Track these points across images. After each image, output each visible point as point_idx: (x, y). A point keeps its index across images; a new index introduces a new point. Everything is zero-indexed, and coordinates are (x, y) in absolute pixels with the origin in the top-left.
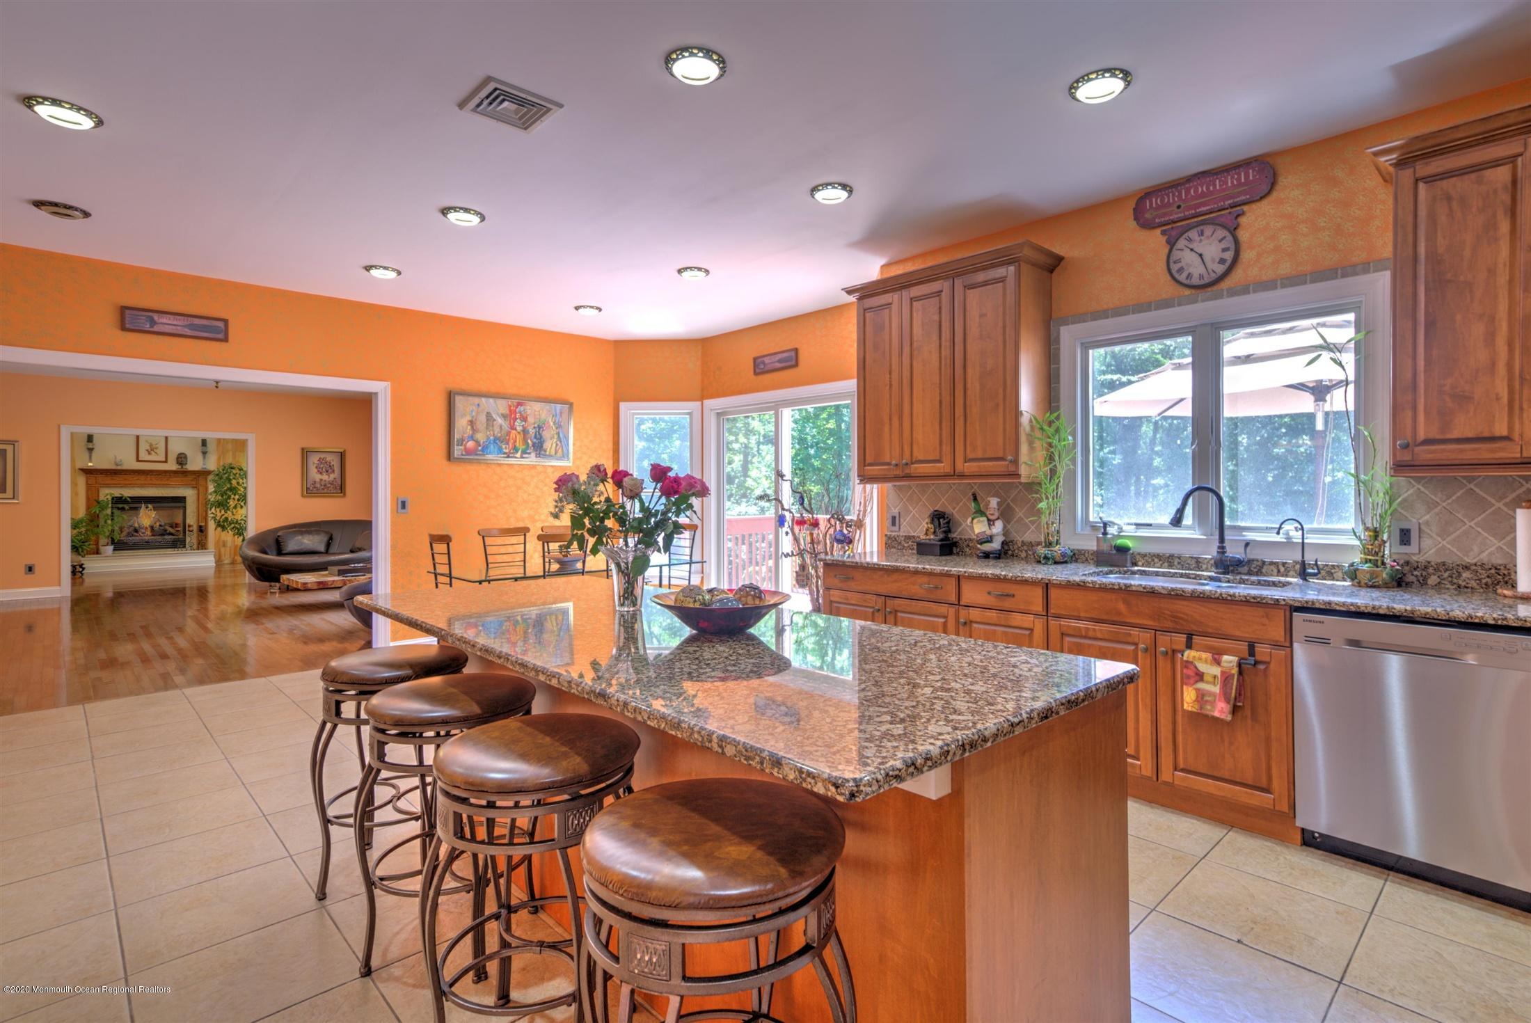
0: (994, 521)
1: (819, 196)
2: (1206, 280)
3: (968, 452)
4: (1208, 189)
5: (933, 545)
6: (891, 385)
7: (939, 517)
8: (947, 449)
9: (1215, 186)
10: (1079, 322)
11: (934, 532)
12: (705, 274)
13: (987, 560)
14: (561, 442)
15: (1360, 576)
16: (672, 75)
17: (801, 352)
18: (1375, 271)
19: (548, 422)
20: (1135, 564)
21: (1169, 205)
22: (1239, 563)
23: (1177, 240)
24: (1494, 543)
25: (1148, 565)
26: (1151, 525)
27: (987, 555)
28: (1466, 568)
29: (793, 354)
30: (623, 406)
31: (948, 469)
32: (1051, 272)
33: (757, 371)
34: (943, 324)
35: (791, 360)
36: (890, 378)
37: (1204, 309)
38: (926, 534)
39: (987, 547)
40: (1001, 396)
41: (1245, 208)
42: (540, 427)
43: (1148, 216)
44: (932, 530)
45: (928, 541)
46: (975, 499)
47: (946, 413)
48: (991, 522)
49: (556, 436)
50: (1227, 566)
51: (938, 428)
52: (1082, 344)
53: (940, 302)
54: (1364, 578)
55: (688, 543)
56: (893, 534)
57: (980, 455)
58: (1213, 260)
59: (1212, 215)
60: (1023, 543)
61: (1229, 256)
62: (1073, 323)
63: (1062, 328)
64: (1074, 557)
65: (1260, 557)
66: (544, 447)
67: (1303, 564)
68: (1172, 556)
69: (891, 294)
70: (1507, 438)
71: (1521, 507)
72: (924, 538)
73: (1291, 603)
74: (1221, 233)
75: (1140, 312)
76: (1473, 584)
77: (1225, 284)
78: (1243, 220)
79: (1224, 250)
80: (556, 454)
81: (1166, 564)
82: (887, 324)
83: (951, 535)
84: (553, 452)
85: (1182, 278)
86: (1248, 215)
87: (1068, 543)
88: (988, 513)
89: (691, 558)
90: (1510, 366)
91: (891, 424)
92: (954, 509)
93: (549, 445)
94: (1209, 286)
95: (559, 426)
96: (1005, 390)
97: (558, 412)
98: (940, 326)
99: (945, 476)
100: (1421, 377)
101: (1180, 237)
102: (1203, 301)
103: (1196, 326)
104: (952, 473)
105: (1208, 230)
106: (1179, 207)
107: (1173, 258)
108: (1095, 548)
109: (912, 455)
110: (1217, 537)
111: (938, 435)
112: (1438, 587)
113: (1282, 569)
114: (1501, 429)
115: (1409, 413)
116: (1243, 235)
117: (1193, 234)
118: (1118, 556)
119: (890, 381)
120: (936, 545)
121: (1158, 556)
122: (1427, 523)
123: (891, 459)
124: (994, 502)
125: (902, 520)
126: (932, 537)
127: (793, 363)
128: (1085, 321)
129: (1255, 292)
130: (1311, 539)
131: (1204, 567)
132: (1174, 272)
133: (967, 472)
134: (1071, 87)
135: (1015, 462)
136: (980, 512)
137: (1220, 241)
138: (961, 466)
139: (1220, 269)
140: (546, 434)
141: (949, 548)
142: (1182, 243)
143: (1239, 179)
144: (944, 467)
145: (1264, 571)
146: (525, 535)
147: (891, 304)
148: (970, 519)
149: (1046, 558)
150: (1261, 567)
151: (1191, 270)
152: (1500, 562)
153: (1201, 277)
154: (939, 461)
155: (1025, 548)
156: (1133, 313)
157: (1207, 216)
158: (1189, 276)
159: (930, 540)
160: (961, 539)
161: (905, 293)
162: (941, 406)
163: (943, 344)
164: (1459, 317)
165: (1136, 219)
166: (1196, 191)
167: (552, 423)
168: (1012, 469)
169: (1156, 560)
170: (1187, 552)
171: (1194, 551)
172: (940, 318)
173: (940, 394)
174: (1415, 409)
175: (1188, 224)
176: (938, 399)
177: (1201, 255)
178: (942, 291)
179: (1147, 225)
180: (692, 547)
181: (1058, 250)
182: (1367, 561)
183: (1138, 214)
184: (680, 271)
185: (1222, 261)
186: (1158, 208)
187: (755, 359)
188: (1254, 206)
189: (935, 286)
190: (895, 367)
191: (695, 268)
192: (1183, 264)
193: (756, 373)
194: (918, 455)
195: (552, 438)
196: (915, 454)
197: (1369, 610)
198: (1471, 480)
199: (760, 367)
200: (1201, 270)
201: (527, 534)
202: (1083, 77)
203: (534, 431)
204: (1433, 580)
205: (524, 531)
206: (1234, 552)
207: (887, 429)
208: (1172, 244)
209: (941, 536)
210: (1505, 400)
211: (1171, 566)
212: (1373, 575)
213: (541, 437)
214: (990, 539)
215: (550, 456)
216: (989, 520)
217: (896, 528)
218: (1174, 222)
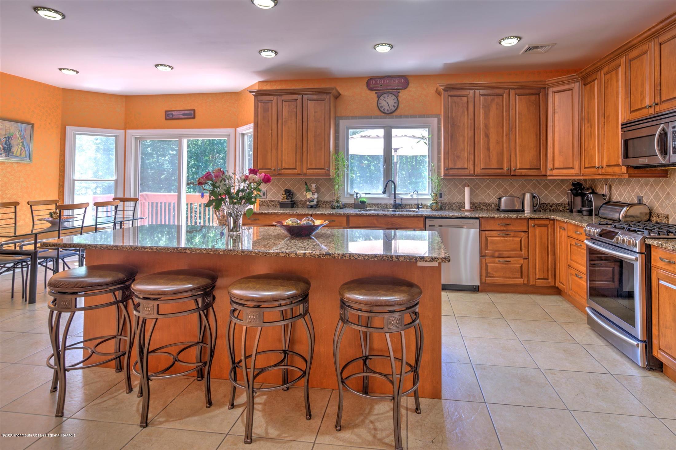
0: (314, 193)
1: (263, 54)
2: (389, 112)
3: (308, 166)
4: (390, 82)
5: (287, 203)
6: (272, 136)
7: (289, 193)
8: (299, 164)
9: (392, 81)
10: (347, 119)
11: (286, 199)
12: (171, 69)
13: (312, 209)
14: (24, 148)
15: (433, 207)
16: (253, 3)
17: (196, 112)
18: (434, 118)
19: (16, 135)
20: (366, 208)
21: (378, 84)
22: (400, 205)
23: (380, 96)
24: (459, 197)
25: (371, 207)
26: (370, 194)
27: (311, 207)
28: (454, 204)
29: (192, 112)
30: (68, 128)
31: (299, 172)
32: (336, 99)
33: (167, 118)
34: (298, 113)
35: (191, 115)
36: (272, 132)
37: (389, 121)
38: (283, 199)
39: (312, 204)
40: (323, 145)
41: (400, 90)
42: (9, 138)
43: (371, 86)
44: (286, 197)
45: (284, 202)
46: (306, 184)
47: (299, 150)
48: (313, 194)
49: (21, 144)
50: (396, 206)
51: (295, 155)
52: (347, 127)
53: (296, 104)
54: (434, 208)
55: (132, 208)
56: (264, 200)
57: (314, 167)
58: (391, 105)
59: (391, 91)
60: (324, 202)
61: (396, 105)
62: (344, 119)
63: (340, 120)
64: (345, 206)
65: (405, 203)
66: (12, 150)
67: (418, 205)
68: (378, 204)
69: (273, 97)
70: (467, 168)
71: (466, 187)
72: (282, 200)
73: (426, 216)
74: (394, 97)
75: (368, 119)
76: (455, 208)
77: (395, 114)
78: (400, 94)
79: (395, 103)
80: (20, 155)
81: (377, 207)
82: (270, 108)
83: (293, 199)
84: (18, 154)
85: (382, 109)
86: (401, 93)
87: (343, 201)
88: (312, 190)
89: (133, 217)
90: (467, 149)
91: (271, 152)
92: (294, 188)
93: (16, 149)
94: (389, 114)
95: (23, 138)
96: (325, 142)
97: (23, 129)
98: (296, 114)
99: (299, 175)
100: (450, 150)
101: (381, 95)
102: (388, 118)
103: (385, 126)
104: (301, 174)
105: (390, 95)
106: (381, 85)
107: (379, 102)
108: (354, 202)
109: (282, 166)
110: (393, 197)
111: (295, 159)
112: (448, 209)
113: (411, 207)
114: (466, 166)
115: (447, 160)
116: (400, 99)
117: (385, 95)
118: (361, 205)
119: (272, 134)
120: (289, 203)
121: (374, 204)
122: (445, 191)
123: (271, 167)
124: (314, 186)
125: (268, 193)
126: (286, 200)
127: (192, 116)
128: (349, 119)
129: (403, 118)
130: (420, 197)
131: (389, 207)
132: (379, 107)
133: (308, 173)
134: (375, 46)
135: (329, 170)
136: (308, 190)
137: (394, 100)
138: (305, 171)
139: (394, 109)
140: (13, 142)
141: (293, 205)
142: (382, 98)
143: (399, 81)
144: (298, 171)
145: (406, 208)
146: (15, 207)
147: (273, 101)
148: (305, 192)
149: (338, 207)
150: (405, 206)
151: (385, 107)
152: (460, 202)
153: (388, 110)
154: (295, 169)
155: (325, 203)
156: (366, 119)
157: (389, 91)
158: (384, 109)
159: (285, 201)
160: (297, 201)
161: (280, 97)
162: (296, 146)
163: (298, 121)
164: (457, 135)
165: (367, 86)
166: (386, 81)
167: (18, 136)
168: (327, 173)
169: (373, 206)
170: (383, 202)
171: (386, 202)
172: (296, 110)
173: (296, 141)
174: (448, 159)
175: (384, 92)
176: (295, 143)
177: (388, 103)
178: (297, 99)
179: (371, 89)
180: (134, 211)
181: (341, 92)
182: (434, 203)
183: (368, 85)
184: (156, 66)
185: (394, 106)
186: (374, 84)
187: (166, 112)
188: (403, 91)
189: (295, 97)
190: (274, 127)
191: (168, 66)
192: (382, 105)
193: (166, 119)
194: (284, 165)
195: (18, 145)
196: (283, 166)
197: (444, 216)
198: (455, 179)
199: (169, 116)
200: (388, 108)
201: (17, 207)
202: (381, 44)
203: (5, 140)
204: (447, 208)
205: (15, 204)
206: (398, 202)
207: (269, 154)
208: (379, 97)
209: (290, 200)
210: (467, 158)
211: (378, 207)
212: (437, 207)
213: (10, 144)
214: (313, 201)
215: (16, 156)
216: (312, 193)
217: (265, 197)
218: (379, 90)
